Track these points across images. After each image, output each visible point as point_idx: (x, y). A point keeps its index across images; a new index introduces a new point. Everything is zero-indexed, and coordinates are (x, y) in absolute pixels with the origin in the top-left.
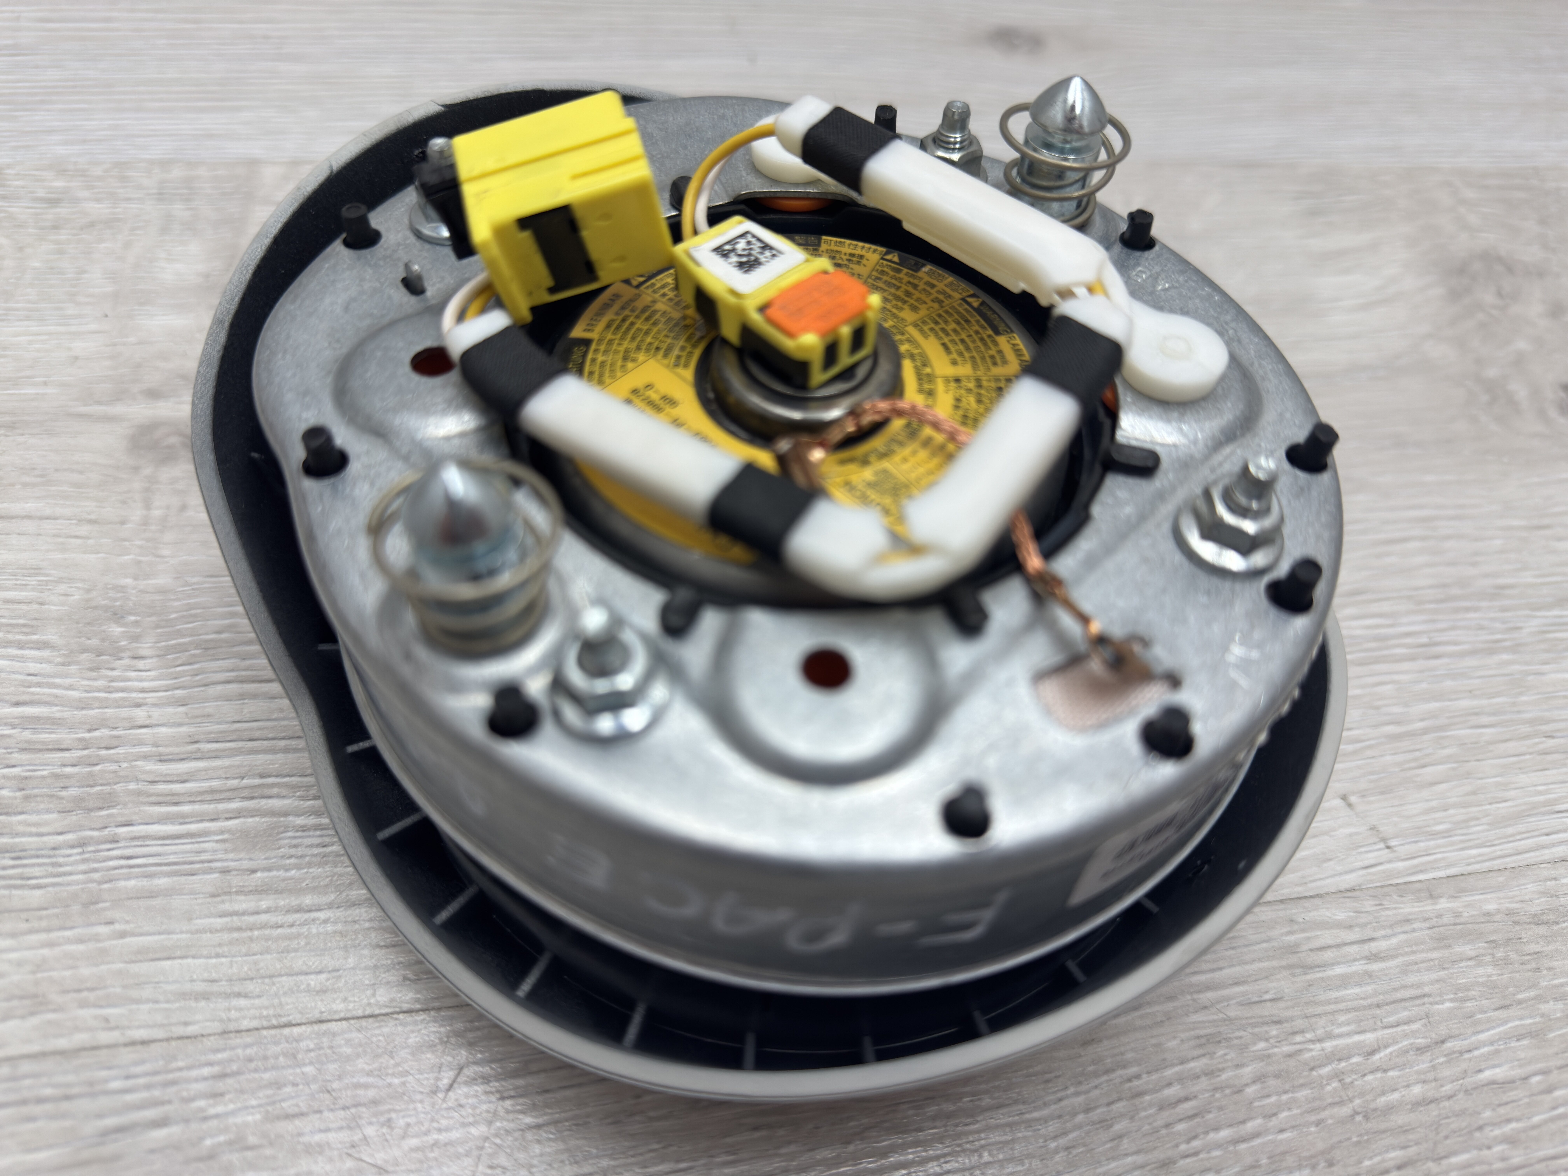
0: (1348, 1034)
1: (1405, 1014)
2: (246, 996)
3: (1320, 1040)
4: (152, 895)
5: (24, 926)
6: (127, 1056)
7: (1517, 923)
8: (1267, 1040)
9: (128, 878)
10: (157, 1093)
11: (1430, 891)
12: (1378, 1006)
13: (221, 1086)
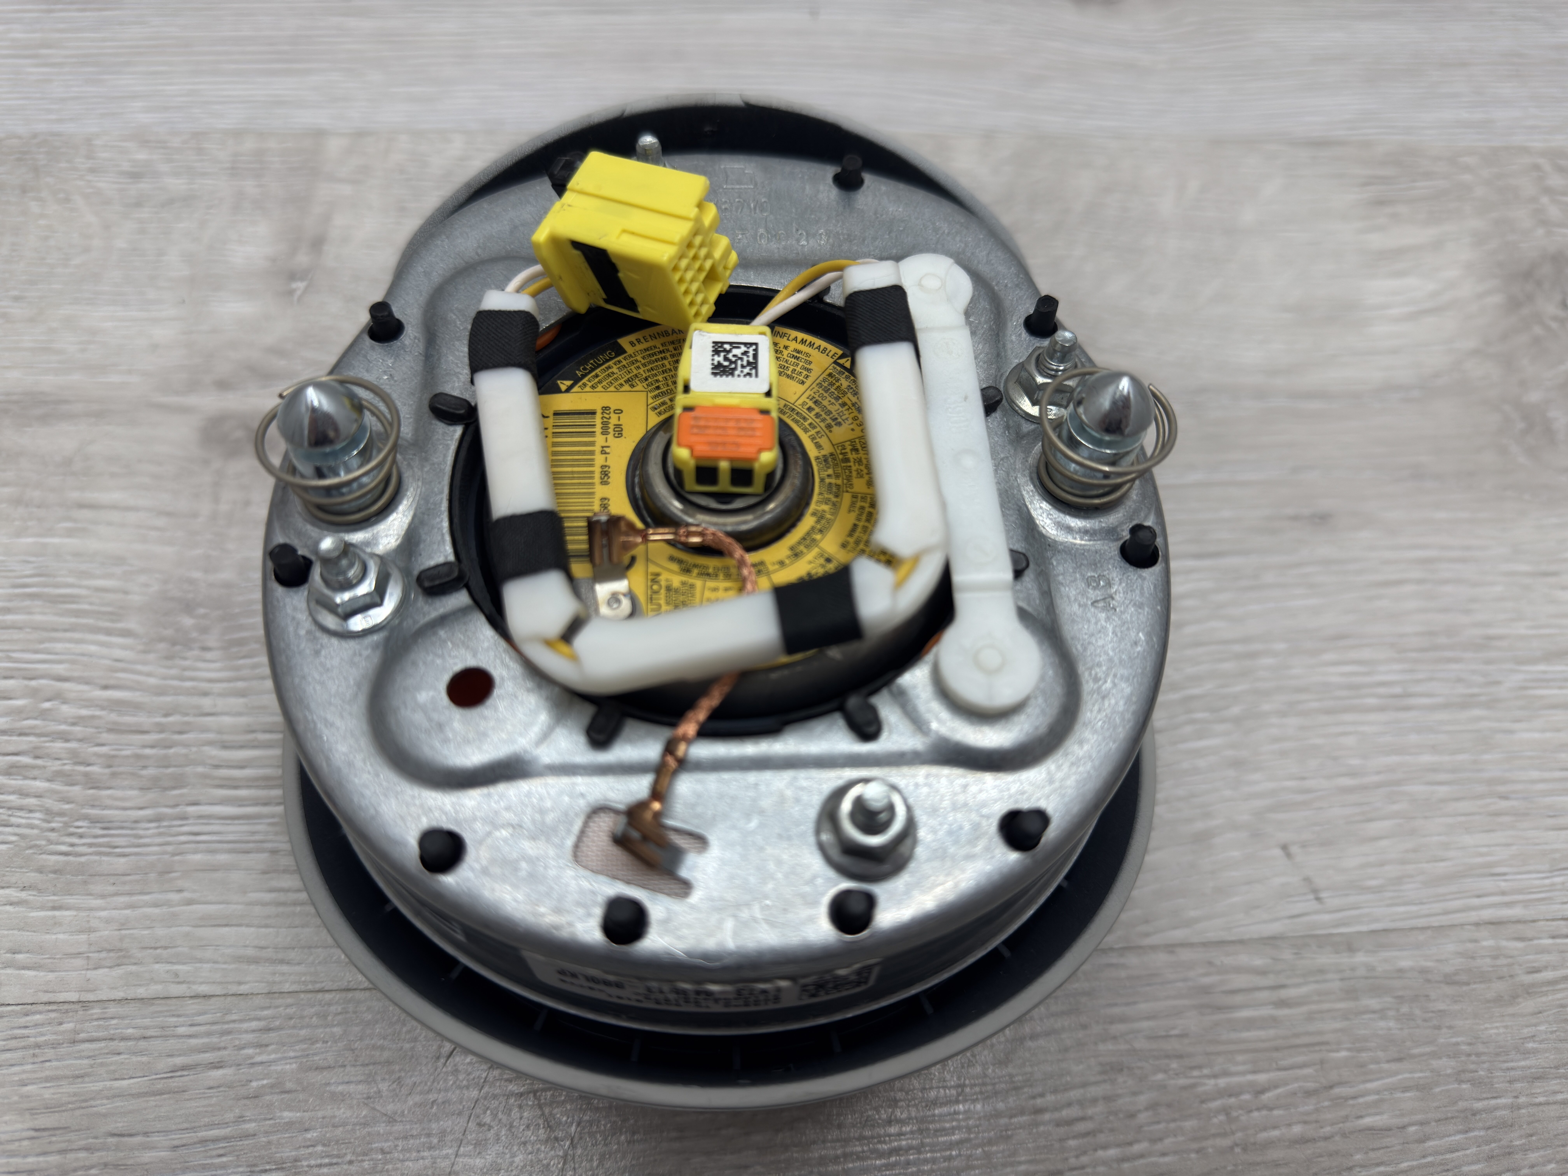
0: (1244, 1073)
1: (1300, 1059)
2: (288, 963)
3: (1215, 1076)
4: (214, 868)
5: (111, 889)
6: (192, 1006)
7: (1428, 981)
8: (1165, 1072)
9: (195, 852)
10: (215, 1040)
11: (1349, 945)
12: (1277, 1049)
13: (266, 1038)
